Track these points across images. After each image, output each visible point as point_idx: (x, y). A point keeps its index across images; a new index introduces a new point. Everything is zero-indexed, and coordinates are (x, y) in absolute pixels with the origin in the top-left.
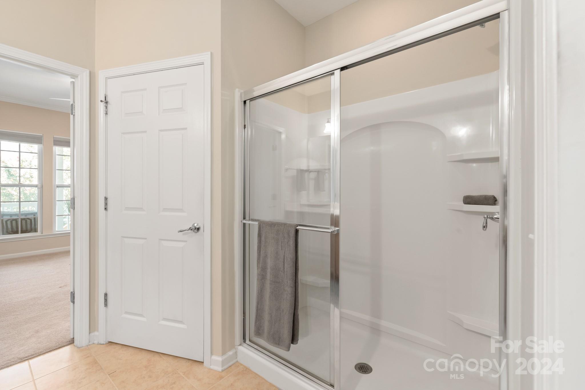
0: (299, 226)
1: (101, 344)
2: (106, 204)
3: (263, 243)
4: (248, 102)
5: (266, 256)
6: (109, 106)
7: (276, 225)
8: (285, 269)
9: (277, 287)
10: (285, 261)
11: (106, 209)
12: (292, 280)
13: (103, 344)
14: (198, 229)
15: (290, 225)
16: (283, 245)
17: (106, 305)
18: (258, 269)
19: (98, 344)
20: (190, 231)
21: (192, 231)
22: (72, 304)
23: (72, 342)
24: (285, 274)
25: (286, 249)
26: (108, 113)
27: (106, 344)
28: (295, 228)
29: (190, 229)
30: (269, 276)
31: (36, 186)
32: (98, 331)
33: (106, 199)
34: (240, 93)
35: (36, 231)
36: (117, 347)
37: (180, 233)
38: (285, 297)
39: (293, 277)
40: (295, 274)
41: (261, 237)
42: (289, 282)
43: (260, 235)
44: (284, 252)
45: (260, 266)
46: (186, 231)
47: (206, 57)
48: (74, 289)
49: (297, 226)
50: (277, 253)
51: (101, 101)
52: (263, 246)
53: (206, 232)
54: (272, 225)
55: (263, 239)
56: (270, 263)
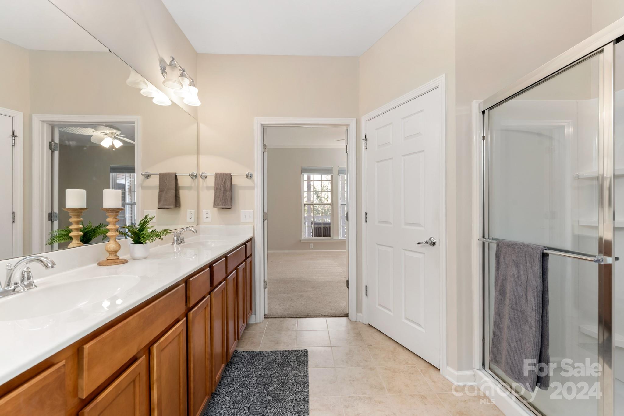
0: (549, 249)
1: (364, 324)
2: (366, 218)
3: (501, 265)
4: (487, 112)
5: (505, 279)
6: (368, 142)
7: (517, 246)
8: (528, 298)
9: (517, 315)
10: (528, 288)
11: (366, 221)
12: (536, 311)
13: (365, 325)
14: (434, 244)
15: (536, 247)
16: (525, 269)
17: (367, 295)
18: (495, 292)
19: (362, 323)
20: (426, 244)
21: (428, 244)
22: (347, 288)
23: (347, 315)
24: (528, 303)
25: (530, 274)
26: (367, 148)
27: (367, 325)
28: (542, 251)
29: (427, 242)
30: (508, 302)
31: (330, 204)
32: (362, 313)
33: (366, 214)
34: (478, 104)
35: (330, 236)
36: (374, 330)
37: (418, 245)
38: (528, 329)
39: (539, 309)
40: (541, 306)
41: (499, 258)
42: (533, 313)
43: (498, 256)
44: (526, 278)
45: (498, 289)
46: (423, 244)
47: (440, 80)
48: (348, 279)
49: (546, 250)
50: (518, 278)
51: (363, 140)
52: (501, 268)
53: (441, 247)
54: (512, 246)
55: (502, 260)
56: (509, 288)
